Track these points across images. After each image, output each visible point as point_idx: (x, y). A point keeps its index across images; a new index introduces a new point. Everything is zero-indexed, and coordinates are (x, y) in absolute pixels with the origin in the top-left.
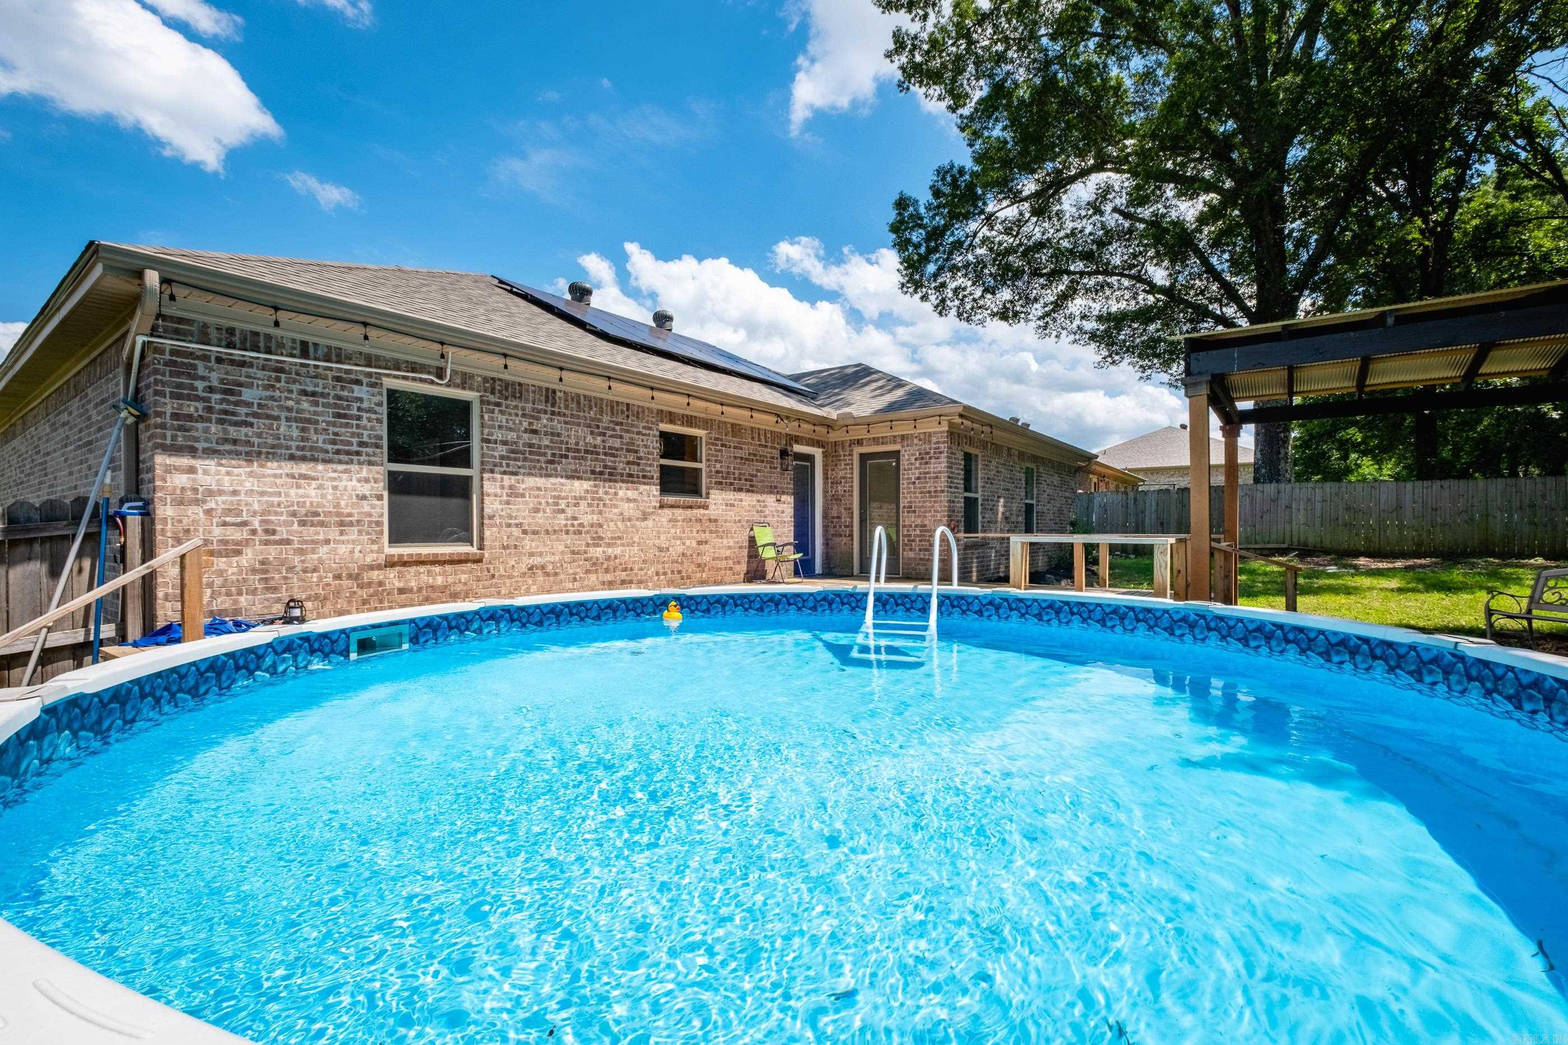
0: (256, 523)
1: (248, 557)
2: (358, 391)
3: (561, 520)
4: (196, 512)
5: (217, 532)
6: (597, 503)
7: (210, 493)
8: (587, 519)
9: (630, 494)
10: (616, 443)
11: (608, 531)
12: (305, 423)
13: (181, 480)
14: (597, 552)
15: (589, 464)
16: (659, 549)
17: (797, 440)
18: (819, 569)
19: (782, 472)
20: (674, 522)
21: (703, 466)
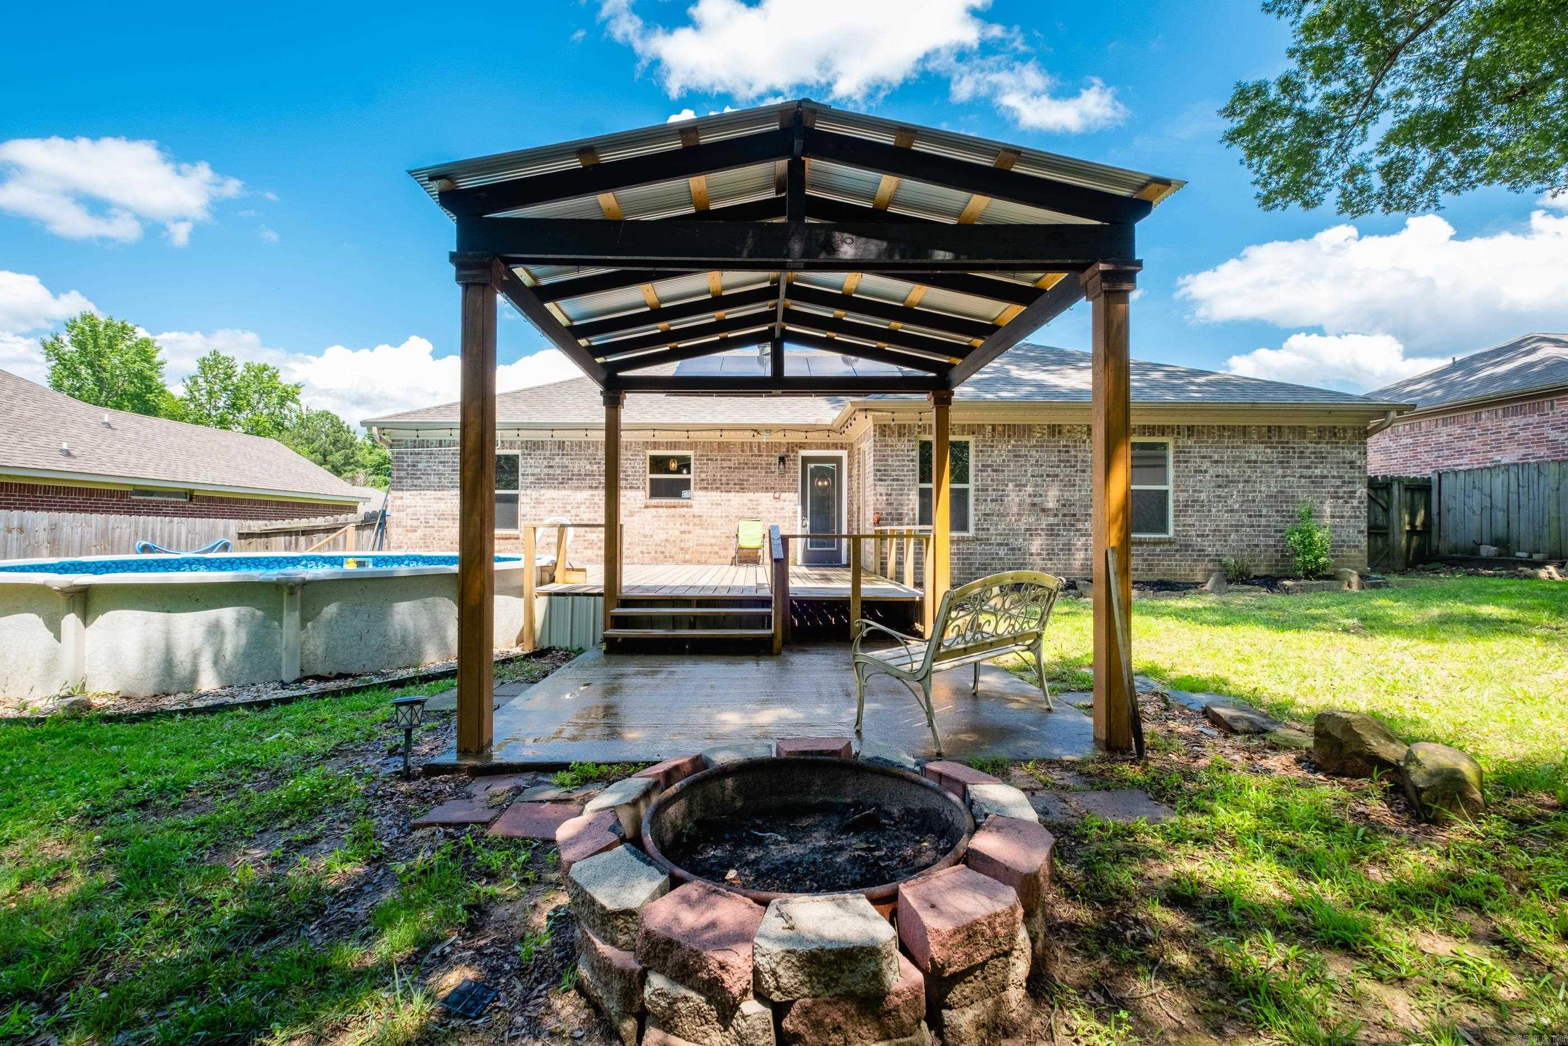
0: (422, 519)
4: (403, 515)
5: (410, 522)
7: (408, 506)
12: (440, 475)
16: (645, 536)
17: (802, 446)
18: (844, 561)
19: (782, 475)
20: (658, 517)
21: (691, 476)
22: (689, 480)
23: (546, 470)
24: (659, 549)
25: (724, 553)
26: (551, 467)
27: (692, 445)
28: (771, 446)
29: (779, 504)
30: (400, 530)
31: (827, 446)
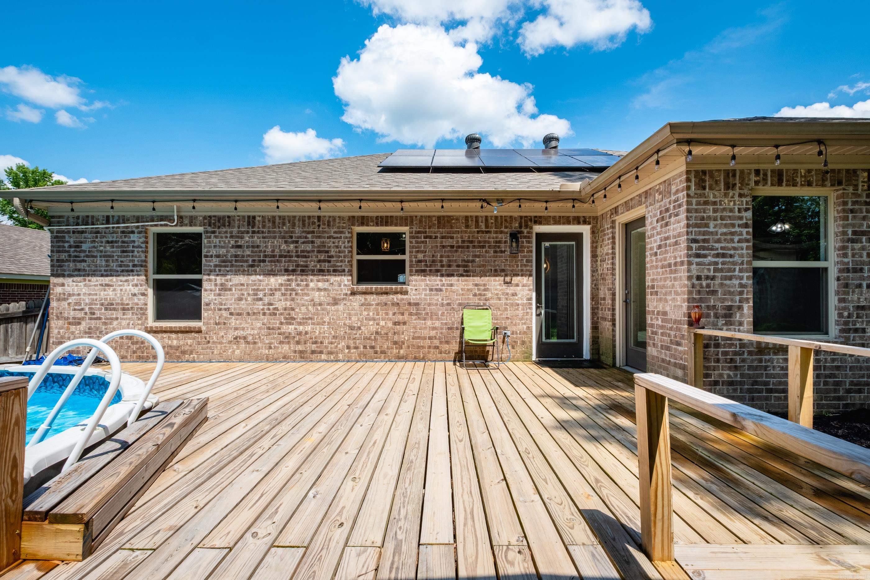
2: (133, 237)
3: (259, 306)
4: (65, 304)
5: (72, 313)
7: (70, 295)
8: (280, 305)
9: (320, 285)
10: (309, 247)
11: (300, 313)
12: (107, 257)
13: (59, 290)
14: (291, 328)
15: (283, 264)
16: (352, 328)
17: (538, 220)
18: (587, 354)
19: (514, 255)
20: (367, 305)
21: (406, 257)
22: (404, 261)
23: (233, 251)
24: (368, 343)
25: (446, 347)
26: (240, 247)
27: (406, 220)
28: (500, 221)
29: (511, 290)
30: (61, 322)
31: (567, 221)
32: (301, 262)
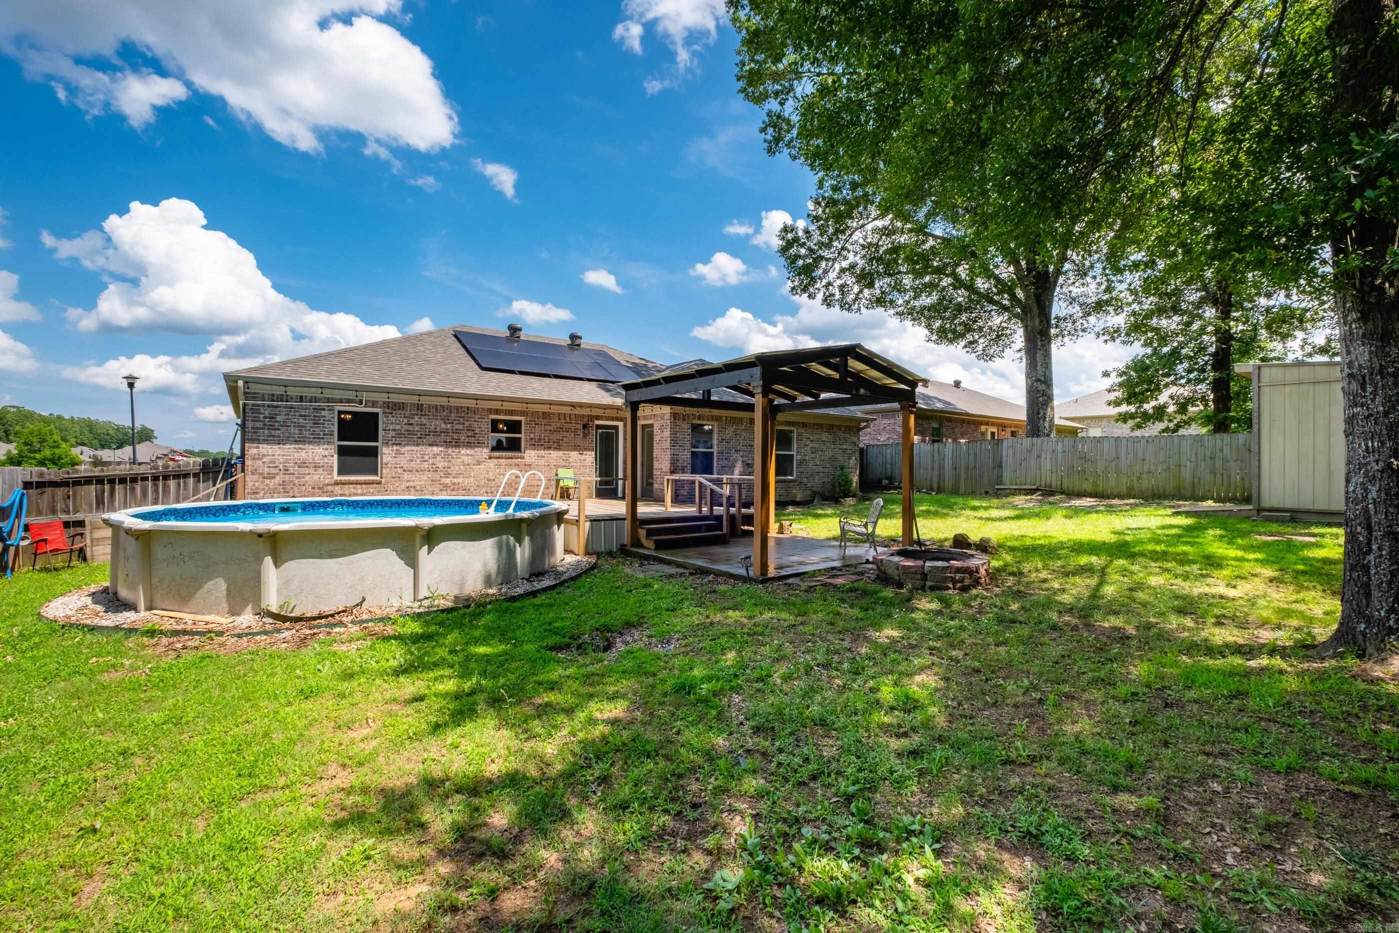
0: (281, 467)
1: (278, 479)
2: (323, 413)
3: (426, 465)
4: (259, 463)
5: (267, 470)
6: (446, 457)
7: (264, 455)
8: (441, 465)
9: (469, 452)
10: (461, 427)
11: (454, 470)
12: (301, 427)
13: (254, 451)
14: (448, 481)
15: (443, 437)
16: (489, 480)
17: (598, 418)
18: (621, 495)
19: (585, 436)
20: (499, 465)
21: (522, 436)
22: (520, 439)
23: (406, 427)
26: (411, 424)
27: (522, 413)
28: (579, 417)
29: (583, 457)
31: (612, 419)
32: (455, 436)
